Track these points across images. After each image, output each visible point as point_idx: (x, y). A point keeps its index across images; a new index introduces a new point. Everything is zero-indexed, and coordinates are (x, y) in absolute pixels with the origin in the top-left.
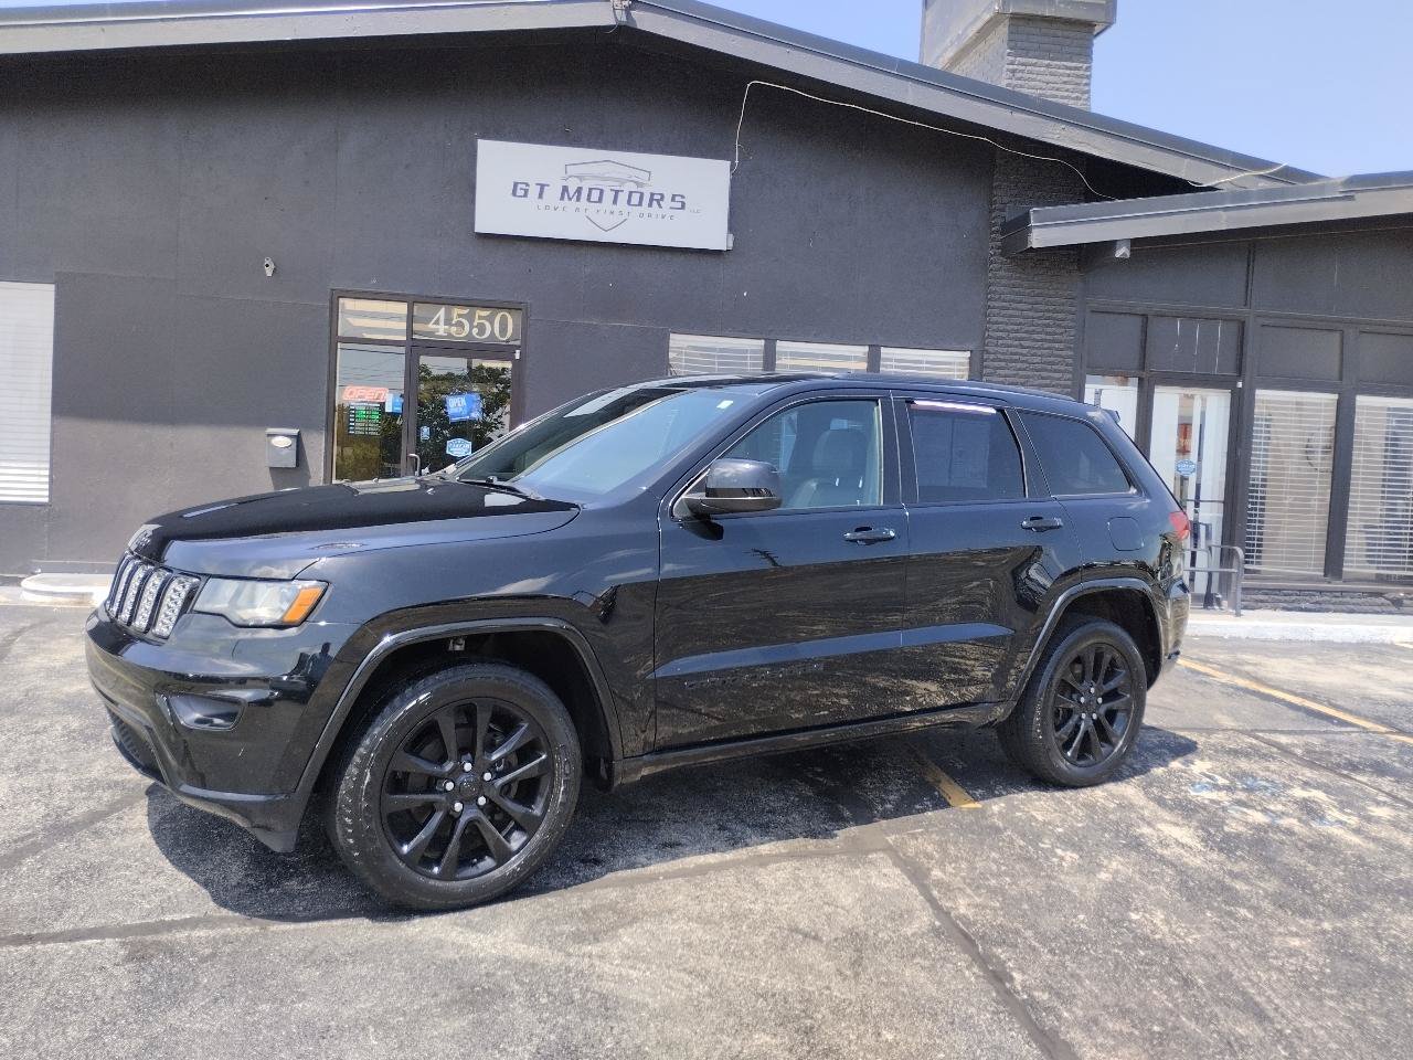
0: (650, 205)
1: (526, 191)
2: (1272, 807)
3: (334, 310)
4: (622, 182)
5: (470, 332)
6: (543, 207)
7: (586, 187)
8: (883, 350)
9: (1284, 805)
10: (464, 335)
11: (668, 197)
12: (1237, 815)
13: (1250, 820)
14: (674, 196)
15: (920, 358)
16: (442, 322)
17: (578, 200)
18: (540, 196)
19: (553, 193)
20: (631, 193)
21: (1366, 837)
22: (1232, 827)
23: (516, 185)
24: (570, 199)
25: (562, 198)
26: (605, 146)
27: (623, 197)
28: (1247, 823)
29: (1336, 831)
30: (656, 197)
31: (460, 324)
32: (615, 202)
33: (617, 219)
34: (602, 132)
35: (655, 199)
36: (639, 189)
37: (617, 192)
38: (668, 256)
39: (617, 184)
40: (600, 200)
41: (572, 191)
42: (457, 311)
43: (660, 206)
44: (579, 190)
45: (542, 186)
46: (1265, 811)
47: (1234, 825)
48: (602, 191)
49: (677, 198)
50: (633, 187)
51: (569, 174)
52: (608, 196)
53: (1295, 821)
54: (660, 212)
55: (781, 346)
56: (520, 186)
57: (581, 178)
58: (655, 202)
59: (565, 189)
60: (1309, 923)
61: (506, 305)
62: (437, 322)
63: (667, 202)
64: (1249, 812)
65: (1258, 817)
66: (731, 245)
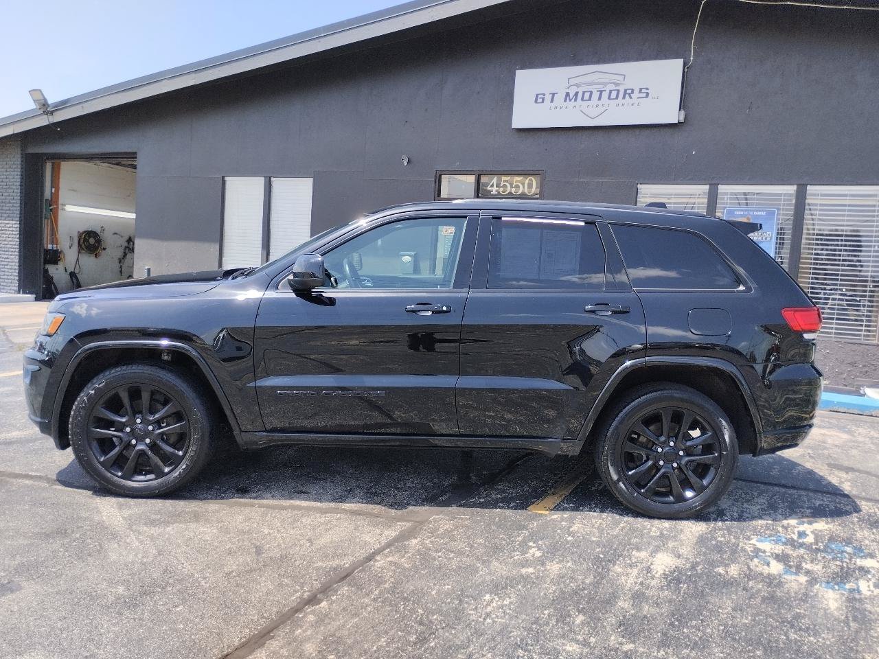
0: (624, 97)
1: (543, 99)
3: (438, 182)
4: (605, 84)
5: (511, 190)
6: (553, 108)
7: (581, 90)
8: (809, 187)
10: (507, 193)
11: (637, 91)
14: (641, 89)
15: (846, 193)
16: (495, 186)
17: (576, 100)
18: (552, 101)
19: (560, 98)
20: (611, 91)
23: (537, 96)
24: (570, 100)
25: (565, 101)
26: (598, 62)
27: (605, 95)
30: (628, 92)
31: (505, 186)
32: (600, 99)
33: (601, 109)
34: (596, 53)
35: (628, 93)
36: (617, 88)
37: (601, 92)
38: (637, 131)
39: (601, 86)
40: (590, 99)
41: (572, 95)
42: (504, 178)
43: (631, 98)
44: (576, 94)
45: (553, 94)
48: (591, 92)
49: (643, 91)
50: (612, 87)
51: (571, 83)
52: (596, 95)
54: (631, 101)
55: (722, 188)
56: (539, 96)
57: (578, 85)
58: (627, 96)
59: (568, 94)
61: (531, 172)
62: (492, 186)
63: (636, 95)
66: (682, 120)
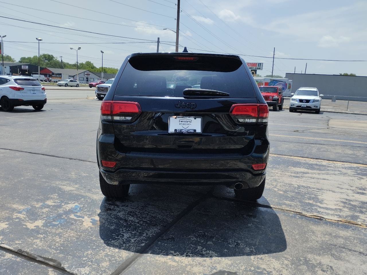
2: (47, 209)
9: (43, 213)
12: (56, 201)
13: (51, 200)
21: (11, 208)
22: (55, 196)
28: (52, 199)
29: (21, 207)
46: (48, 206)
47: (55, 197)
53: (37, 206)
60: (26, 178)
64: (53, 204)
65: (50, 203)
